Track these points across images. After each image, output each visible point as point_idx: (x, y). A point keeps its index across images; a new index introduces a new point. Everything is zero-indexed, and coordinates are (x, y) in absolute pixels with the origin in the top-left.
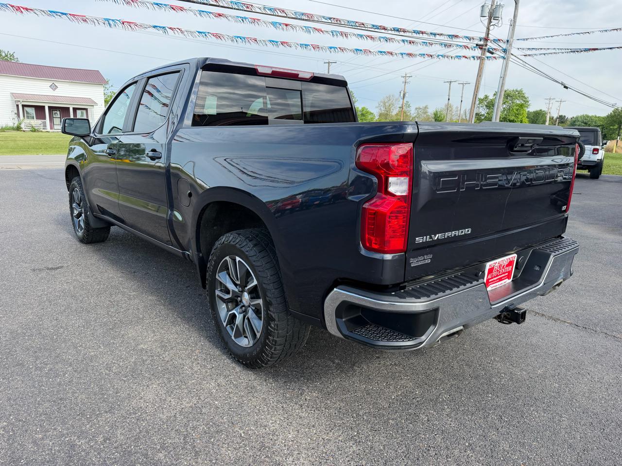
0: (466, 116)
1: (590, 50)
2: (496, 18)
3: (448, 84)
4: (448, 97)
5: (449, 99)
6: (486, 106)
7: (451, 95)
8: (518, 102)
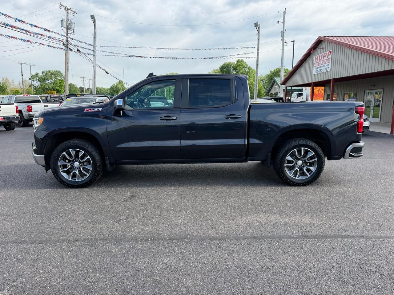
0: (21, 87)
1: (138, 56)
2: (71, 29)
3: (20, 65)
4: (21, 73)
5: (22, 75)
6: (38, 80)
7: (23, 72)
8: (60, 78)
